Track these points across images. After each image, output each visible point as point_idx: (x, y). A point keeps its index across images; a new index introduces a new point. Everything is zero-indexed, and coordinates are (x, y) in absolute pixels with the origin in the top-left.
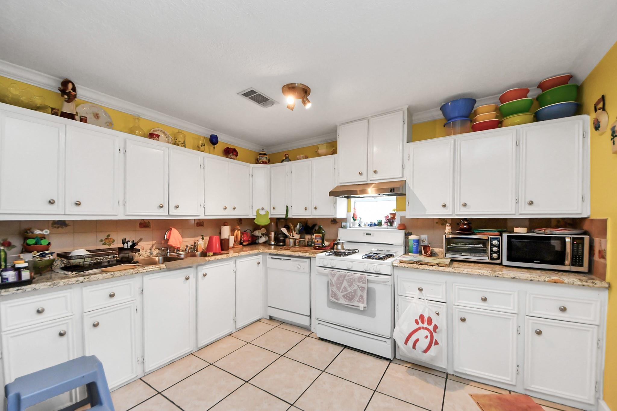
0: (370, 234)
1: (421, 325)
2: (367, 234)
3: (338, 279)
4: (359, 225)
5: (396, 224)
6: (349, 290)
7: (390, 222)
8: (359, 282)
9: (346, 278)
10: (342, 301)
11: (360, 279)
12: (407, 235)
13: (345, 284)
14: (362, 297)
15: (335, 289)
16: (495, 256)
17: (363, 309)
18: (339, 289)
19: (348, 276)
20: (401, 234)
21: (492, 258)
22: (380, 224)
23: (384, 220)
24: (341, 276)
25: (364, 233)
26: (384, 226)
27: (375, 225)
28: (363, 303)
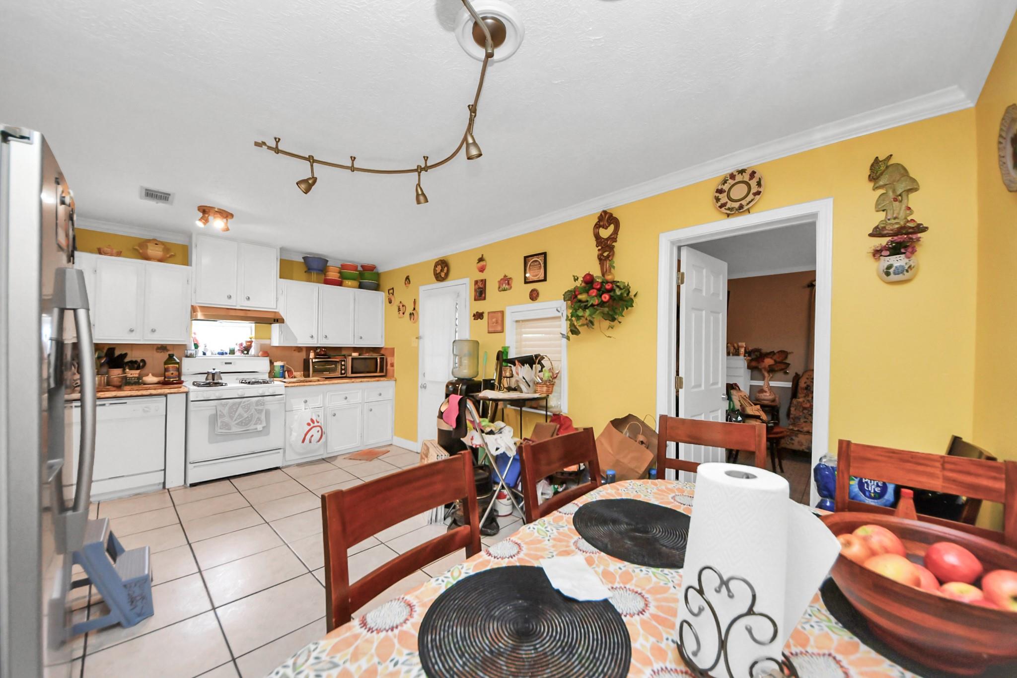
0: (231, 363)
1: (312, 425)
2: (226, 363)
3: (231, 408)
4: (204, 354)
5: (252, 351)
6: (246, 415)
7: (246, 349)
8: (257, 405)
9: (242, 404)
10: (235, 429)
11: (257, 403)
12: (271, 363)
13: (240, 410)
14: (259, 419)
15: (226, 419)
16: (343, 372)
17: (261, 429)
18: (231, 418)
19: (244, 402)
20: (266, 361)
21: (341, 374)
22: (232, 352)
23: (237, 348)
24: (234, 404)
25: (222, 362)
26: (238, 353)
27: (226, 353)
28: (261, 424)
